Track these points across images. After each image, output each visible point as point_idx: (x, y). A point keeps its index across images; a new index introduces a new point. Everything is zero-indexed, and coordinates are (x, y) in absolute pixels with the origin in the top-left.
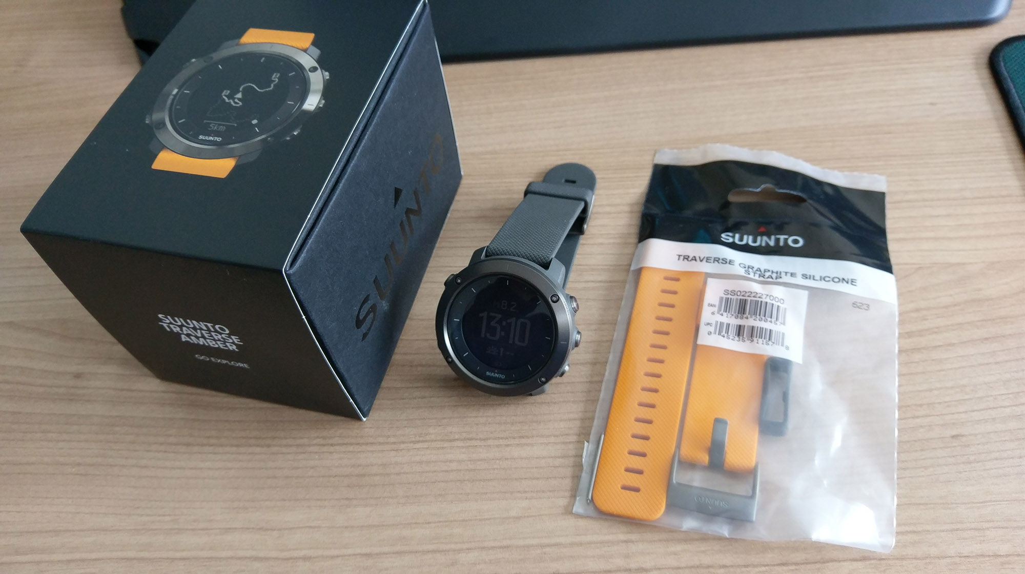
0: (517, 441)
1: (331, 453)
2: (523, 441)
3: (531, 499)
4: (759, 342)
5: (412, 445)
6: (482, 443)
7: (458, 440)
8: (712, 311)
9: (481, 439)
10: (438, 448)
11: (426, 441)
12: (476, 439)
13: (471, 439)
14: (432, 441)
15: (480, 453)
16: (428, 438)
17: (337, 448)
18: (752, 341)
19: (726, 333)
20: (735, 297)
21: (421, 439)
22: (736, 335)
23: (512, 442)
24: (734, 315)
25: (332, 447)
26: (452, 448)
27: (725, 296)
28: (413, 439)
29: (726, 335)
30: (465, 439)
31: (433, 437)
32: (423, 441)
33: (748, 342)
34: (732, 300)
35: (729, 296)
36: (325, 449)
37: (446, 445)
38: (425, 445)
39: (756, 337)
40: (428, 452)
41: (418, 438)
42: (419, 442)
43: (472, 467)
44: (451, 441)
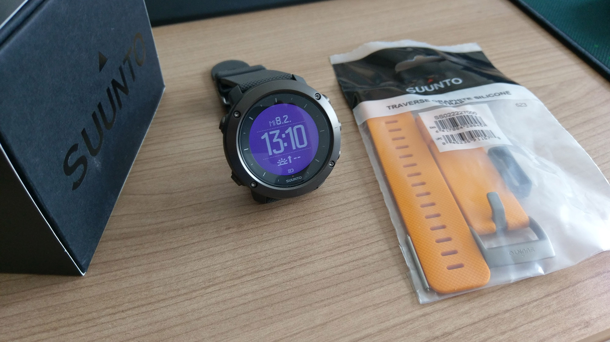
0: (298, 263)
1: (123, 319)
2: (304, 261)
3: (329, 305)
4: (480, 139)
5: (203, 290)
6: (269, 272)
7: (245, 275)
8: (436, 131)
9: (266, 270)
10: (230, 287)
11: (217, 284)
12: (263, 270)
13: (258, 271)
14: (222, 282)
15: (270, 280)
16: (217, 281)
17: (129, 312)
18: (475, 140)
19: (454, 141)
20: (444, 119)
21: (211, 283)
22: (461, 140)
23: (295, 264)
24: (452, 129)
25: (123, 314)
26: (242, 283)
27: (437, 120)
28: (204, 286)
29: (455, 142)
30: (252, 273)
31: (222, 279)
32: (213, 285)
33: (472, 142)
34: (444, 121)
35: (440, 119)
36: (117, 316)
37: (236, 282)
38: (217, 288)
39: (476, 137)
40: (222, 292)
41: (207, 284)
42: (209, 287)
43: (266, 294)
44: (239, 278)
